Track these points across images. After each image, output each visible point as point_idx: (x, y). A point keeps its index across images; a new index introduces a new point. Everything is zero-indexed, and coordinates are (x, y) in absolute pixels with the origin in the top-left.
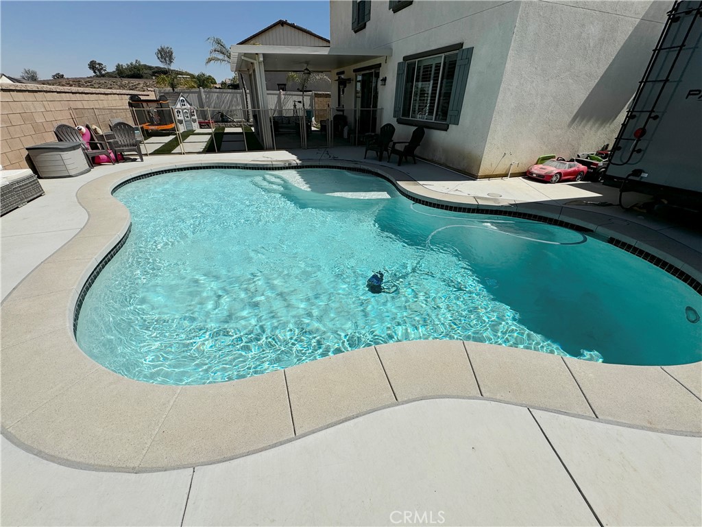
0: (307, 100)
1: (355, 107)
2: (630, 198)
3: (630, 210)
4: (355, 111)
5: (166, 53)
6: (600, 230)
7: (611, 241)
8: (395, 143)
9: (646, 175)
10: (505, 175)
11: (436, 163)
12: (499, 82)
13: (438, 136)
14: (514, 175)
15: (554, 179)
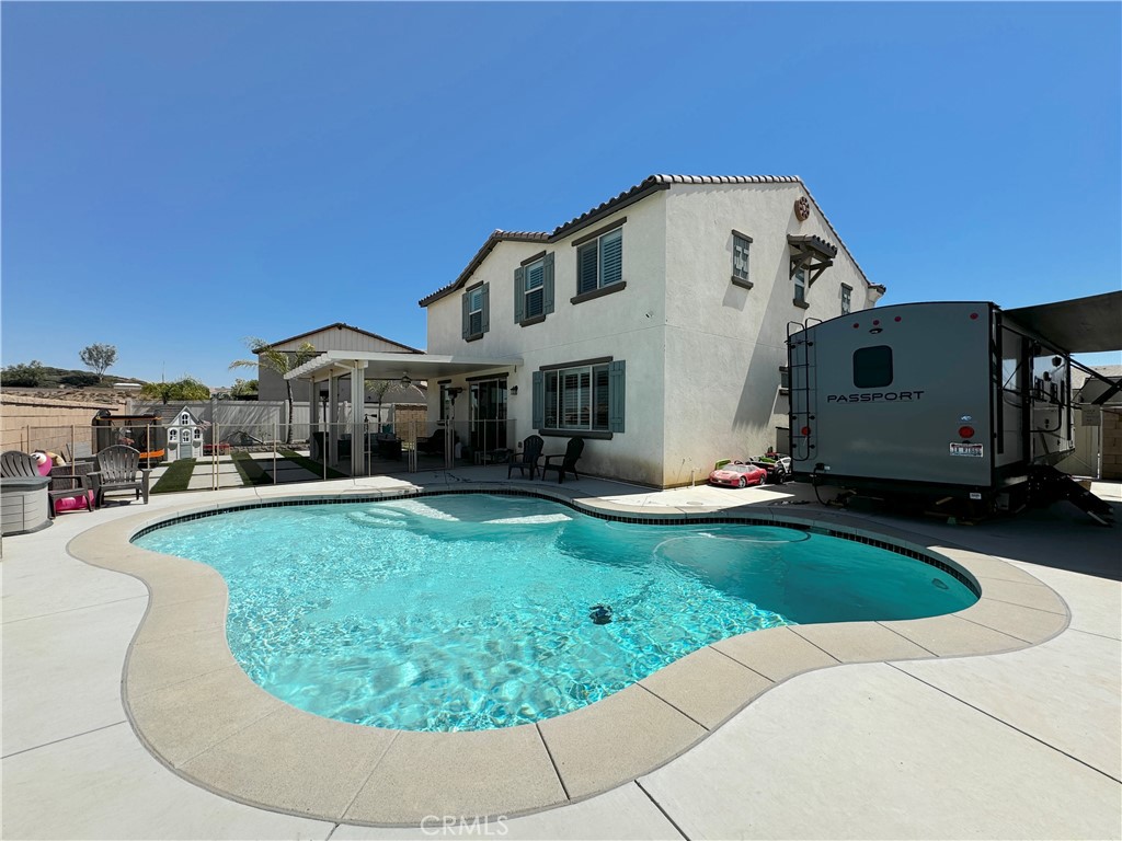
0: (384, 414)
1: (470, 418)
2: (827, 493)
3: (828, 505)
4: (470, 423)
5: (99, 352)
6: (818, 524)
7: (833, 533)
8: (548, 458)
9: (828, 468)
10: (689, 484)
11: (601, 476)
12: (662, 391)
13: (600, 446)
14: (699, 483)
15: (741, 483)
